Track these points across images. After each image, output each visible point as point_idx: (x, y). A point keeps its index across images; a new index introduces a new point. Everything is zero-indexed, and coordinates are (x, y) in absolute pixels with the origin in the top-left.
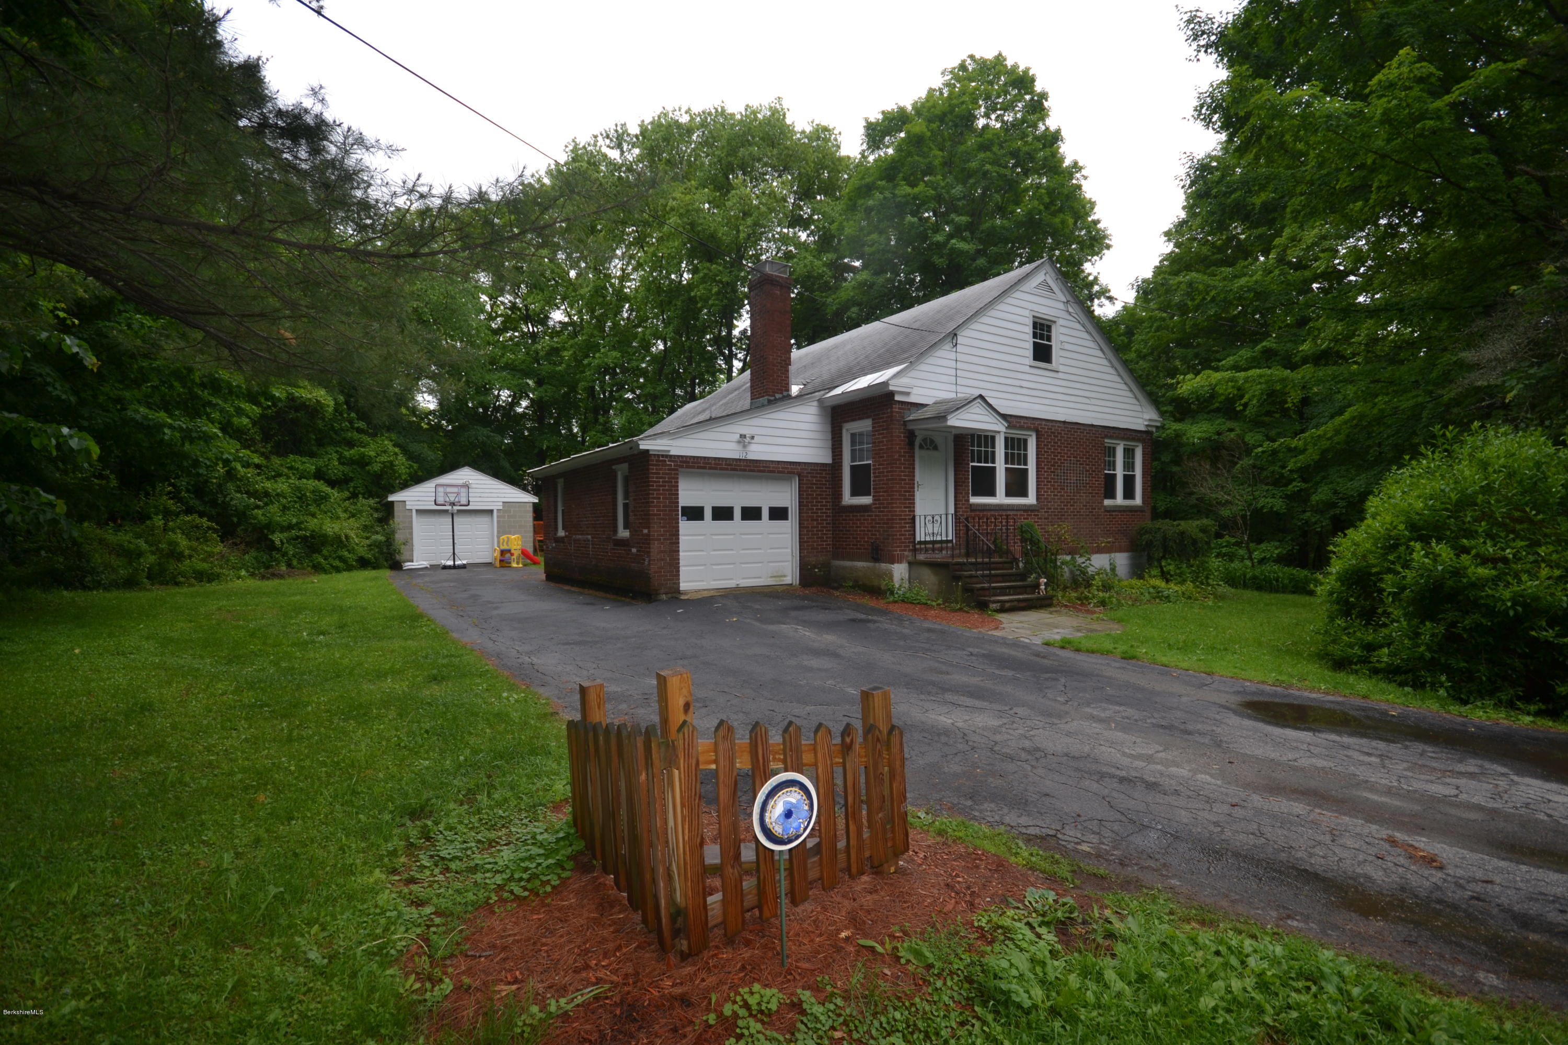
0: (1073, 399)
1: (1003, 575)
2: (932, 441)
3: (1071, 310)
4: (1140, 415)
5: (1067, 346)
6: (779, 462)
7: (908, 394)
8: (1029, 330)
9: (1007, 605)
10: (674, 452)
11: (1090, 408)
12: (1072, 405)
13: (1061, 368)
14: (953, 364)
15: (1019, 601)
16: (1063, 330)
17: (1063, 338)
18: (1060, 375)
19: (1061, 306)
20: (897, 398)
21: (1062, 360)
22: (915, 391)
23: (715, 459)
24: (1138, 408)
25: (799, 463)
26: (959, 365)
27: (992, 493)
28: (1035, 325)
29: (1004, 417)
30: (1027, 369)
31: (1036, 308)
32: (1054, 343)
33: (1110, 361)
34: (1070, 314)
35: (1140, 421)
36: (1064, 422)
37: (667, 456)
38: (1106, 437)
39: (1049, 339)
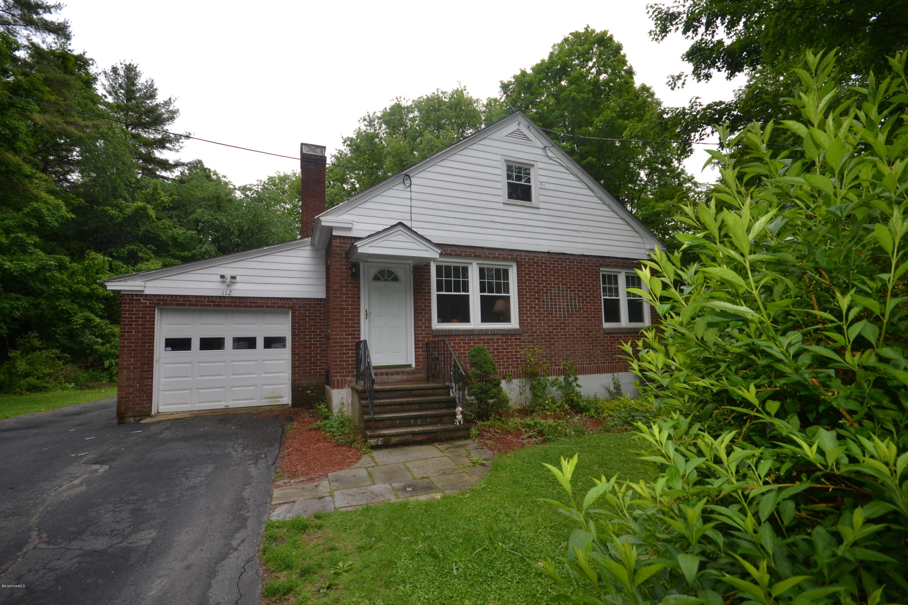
0: (558, 232)
1: (420, 403)
2: (390, 273)
3: (550, 154)
4: (642, 246)
5: (547, 186)
6: (267, 298)
7: (350, 229)
8: (503, 172)
9: (394, 440)
10: (147, 292)
11: (580, 240)
12: (557, 238)
13: (542, 205)
14: (408, 202)
15: (414, 434)
16: (542, 172)
17: (541, 179)
18: (541, 211)
19: (541, 152)
20: (335, 233)
21: (542, 198)
22: (356, 226)
23: (196, 297)
24: (640, 240)
25: (291, 299)
26: (414, 203)
27: (466, 319)
28: (509, 168)
29: (438, 245)
30: (501, 206)
31: (509, 153)
32: (533, 184)
33: (600, 198)
34: (550, 158)
35: (642, 251)
36: (549, 253)
37: (142, 295)
38: (602, 265)
39: (529, 180)
